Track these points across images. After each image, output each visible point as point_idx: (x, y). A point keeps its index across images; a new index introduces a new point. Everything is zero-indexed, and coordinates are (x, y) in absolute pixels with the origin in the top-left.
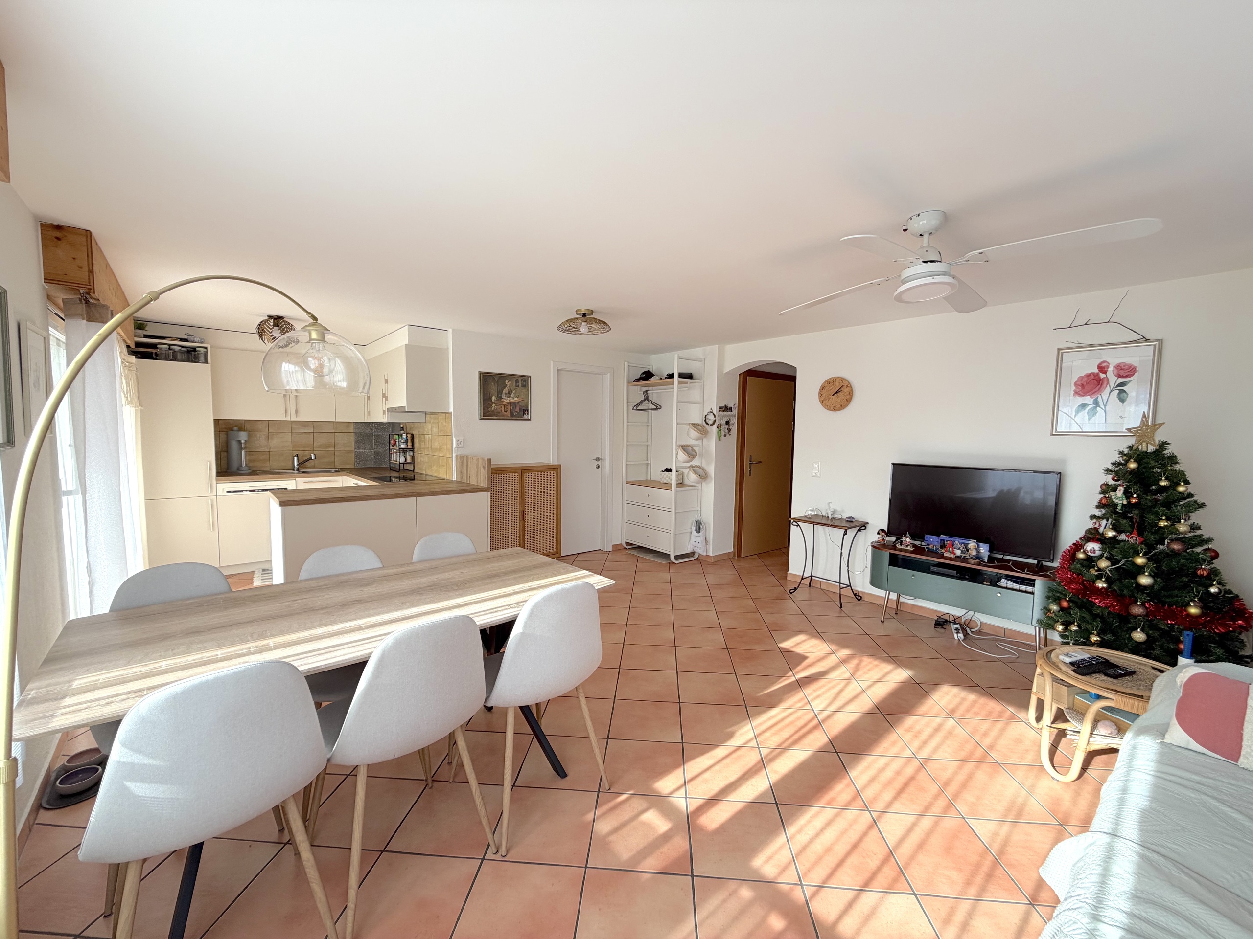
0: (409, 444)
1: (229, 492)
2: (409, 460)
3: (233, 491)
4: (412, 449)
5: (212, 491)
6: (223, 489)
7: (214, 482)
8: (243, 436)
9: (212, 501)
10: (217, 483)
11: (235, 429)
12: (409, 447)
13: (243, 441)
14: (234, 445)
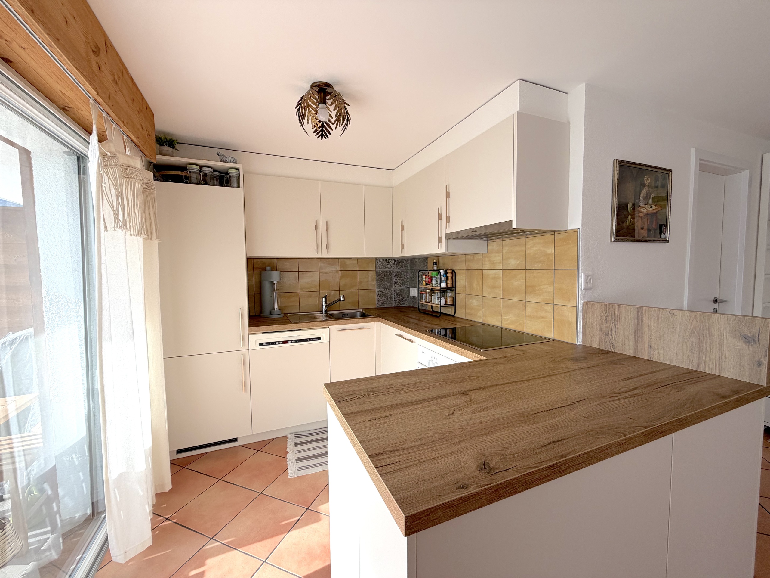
0: (450, 282)
1: (261, 344)
2: (449, 302)
3: (266, 343)
4: (453, 289)
5: (244, 344)
6: (256, 341)
7: (247, 332)
8: (275, 276)
9: (244, 356)
10: (249, 334)
11: (268, 268)
12: (450, 286)
13: (275, 282)
14: (267, 287)
